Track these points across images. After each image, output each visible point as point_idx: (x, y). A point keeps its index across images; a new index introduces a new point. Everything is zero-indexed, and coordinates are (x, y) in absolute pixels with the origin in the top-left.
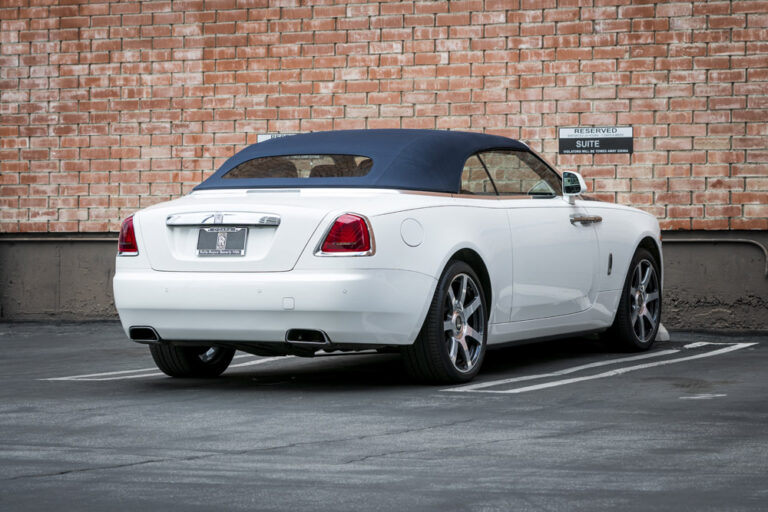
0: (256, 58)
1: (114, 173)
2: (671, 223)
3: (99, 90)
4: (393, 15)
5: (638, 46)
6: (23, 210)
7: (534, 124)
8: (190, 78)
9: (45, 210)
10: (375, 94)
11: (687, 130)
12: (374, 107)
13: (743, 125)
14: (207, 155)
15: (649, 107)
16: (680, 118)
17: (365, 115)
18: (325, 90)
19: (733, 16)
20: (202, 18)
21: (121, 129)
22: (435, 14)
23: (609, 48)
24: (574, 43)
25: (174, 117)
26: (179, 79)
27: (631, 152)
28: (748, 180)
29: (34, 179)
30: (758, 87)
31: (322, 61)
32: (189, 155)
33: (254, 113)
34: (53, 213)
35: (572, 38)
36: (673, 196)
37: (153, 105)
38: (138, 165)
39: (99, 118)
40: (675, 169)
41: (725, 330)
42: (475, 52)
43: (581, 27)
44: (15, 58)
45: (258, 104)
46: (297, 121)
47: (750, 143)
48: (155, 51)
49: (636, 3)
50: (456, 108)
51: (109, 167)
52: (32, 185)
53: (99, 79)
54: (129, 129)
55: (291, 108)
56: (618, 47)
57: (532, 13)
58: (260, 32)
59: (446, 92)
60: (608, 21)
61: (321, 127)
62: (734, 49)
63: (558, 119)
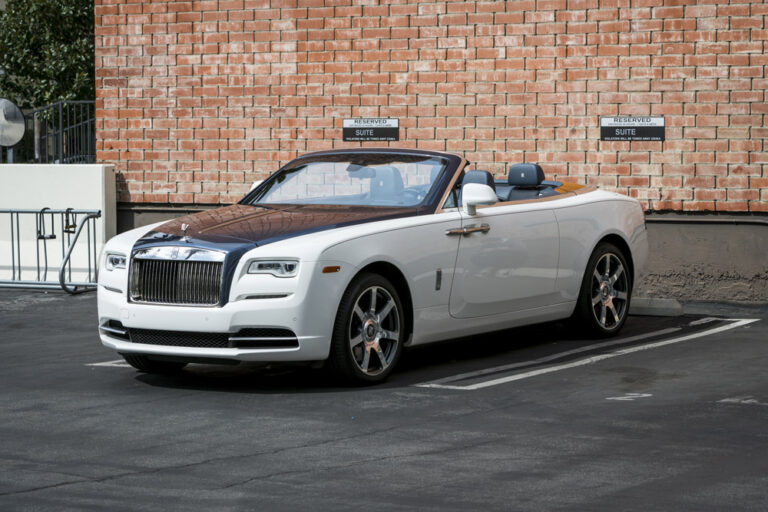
0: (342, 50)
1: (223, 151)
2: (698, 204)
3: (209, 77)
4: (458, 14)
5: (670, 43)
6: (148, 183)
7: (580, 113)
8: (286, 68)
9: (166, 183)
10: (442, 84)
11: (711, 120)
12: (442, 96)
13: (761, 117)
14: (300, 137)
15: (679, 99)
16: (706, 109)
17: (434, 103)
18: (401, 79)
19: (752, 17)
20: (296, 15)
21: (228, 113)
22: (494, 13)
23: (644, 45)
24: (614, 40)
25: (272, 102)
26: (277, 69)
27: (663, 140)
28: (764, 167)
29: (156, 156)
31: (398, 54)
32: (285, 136)
33: (340, 100)
34: (172, 186)
35: (612, 36)
36: (700, 180)
37: (255, 91)
38: (244, 145)
39: (210, 102)
40: (701, 156)
41: (745, 302)
42: (528, 48)
43: (619, 26)
44: (140, 48)
45: (343, 92)
46: (377, 108)
47: (767, 133)
48: (257, 43)
49: (668, 5)
50: (512, 98)
51: (218, 146)
52: (155, 161)
53: (210, 68)
54: (235, 113)
55: (371, 96)
56: (652, 45)
57: (577, 13)
58: (345, 28)
59: (503, 83)
60: (644, 21)
61: (397, 113)
62: (752, 48)
63: (599, 109)
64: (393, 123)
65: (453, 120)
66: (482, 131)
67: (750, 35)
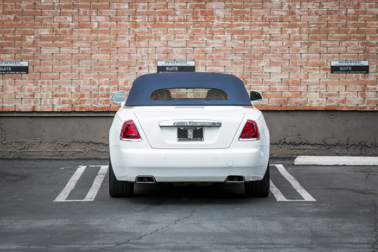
4: (68, 3)
5: (197, 22)
7: (144, 59)
10: (57, 42)
11: (222, 63)
12: (57, 49)
13: (250, 61)
15: (203, 51)
16: (219, 57)
17: (52, 53)
22: (90, 3)
23: (182, 23)
24: (165, 20)
28: (252, 87)
30: (256, 43)
31: (27, 25)
35: (163, 17)
42: (112, 23)
43: (168, 12)
47: (253, 69)
49: (196, 2)
50: (102, 50)
55: (10, 48)
56: (187, 22)
57: (142, 4)
59: (96, 42)
60: (182, 10)
61: (26, 58)
62: (245, 25)
63: (156, 57)
64: (25, 64)
65: (64, 62)
66: (84, 68)
67: (242, 18)
